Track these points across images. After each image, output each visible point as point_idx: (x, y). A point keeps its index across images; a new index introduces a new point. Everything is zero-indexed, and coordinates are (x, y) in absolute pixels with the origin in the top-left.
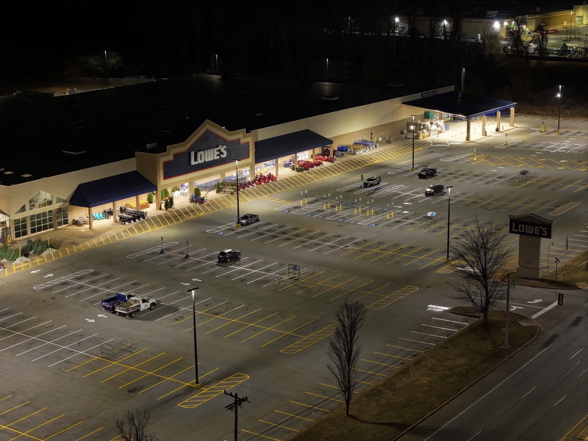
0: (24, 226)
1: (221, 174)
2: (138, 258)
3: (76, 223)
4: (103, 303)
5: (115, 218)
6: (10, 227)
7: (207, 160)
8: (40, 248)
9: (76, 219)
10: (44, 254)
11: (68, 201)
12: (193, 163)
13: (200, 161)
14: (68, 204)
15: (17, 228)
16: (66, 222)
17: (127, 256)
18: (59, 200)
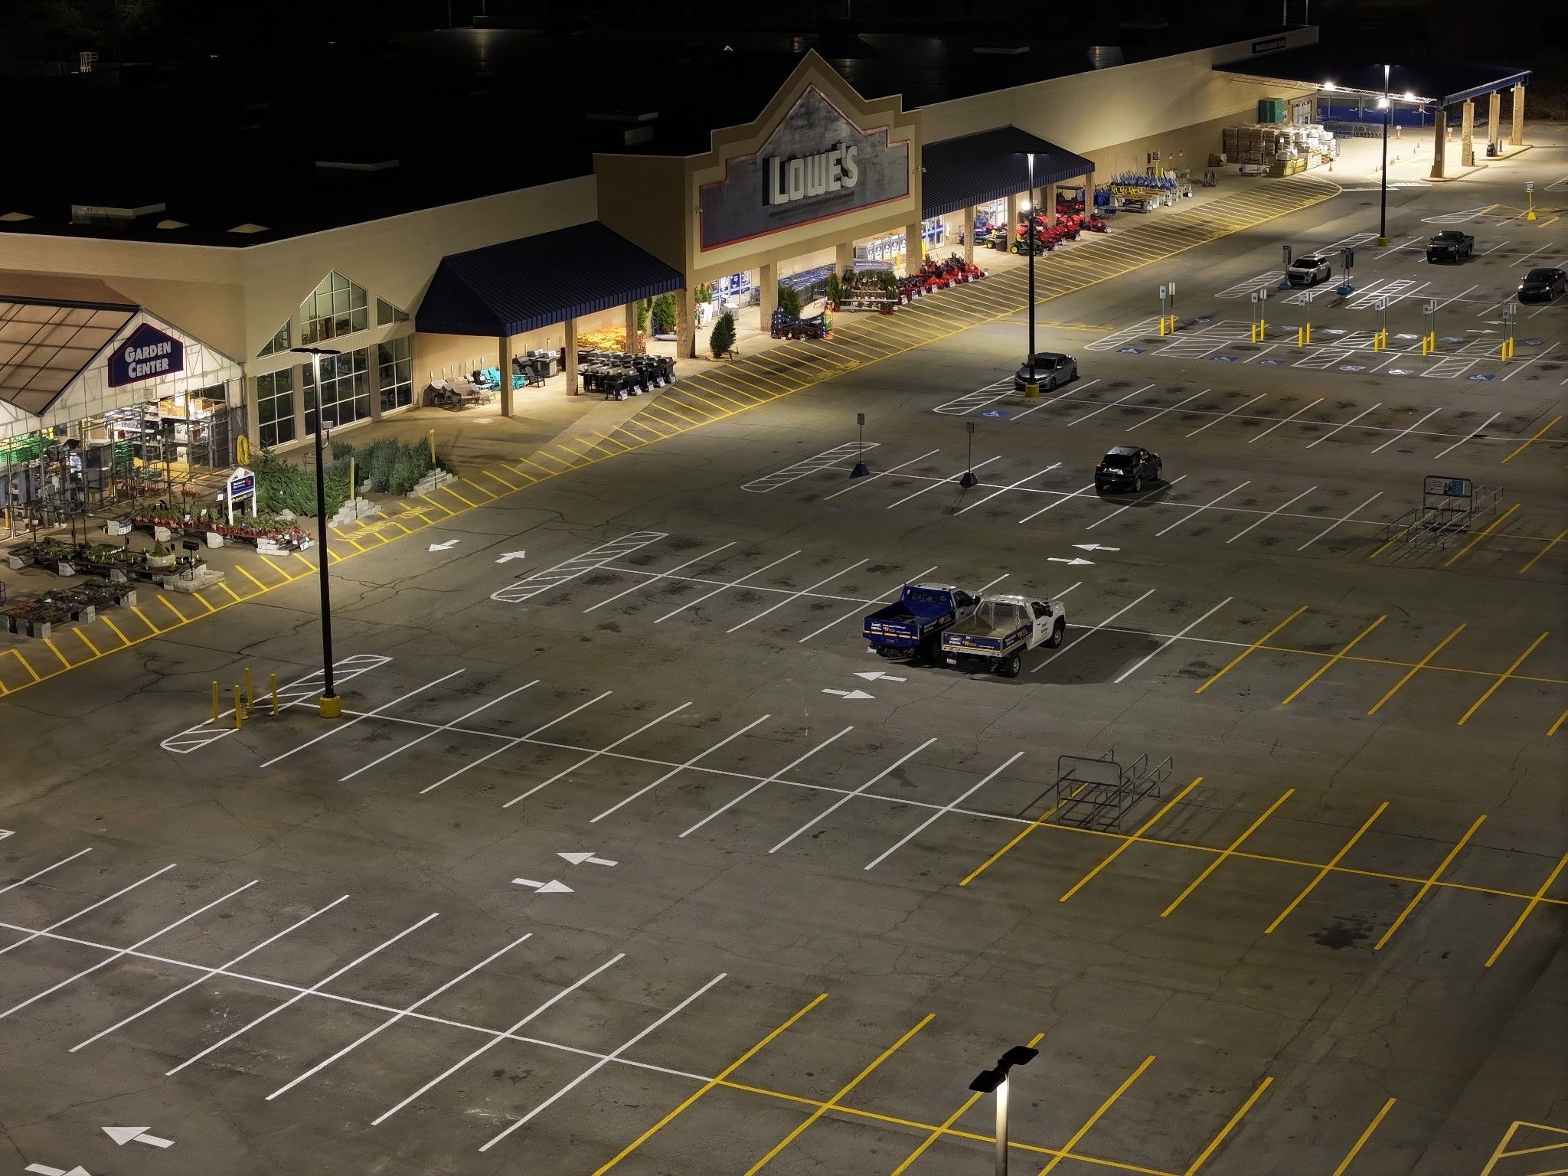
0: (286, 405)
1: (841, 248)
2: (790, 490)
3: (439, 398)
4: (876, 626)
5: (571, 381)
6: (244, 407)
7: (812, 192)
8: (400, 470)
9: (438, 384)
10: (421, 490)
11: (412, 317)
12: (778, 199)
13: (796, 195)
14: (410, 328)
15: (265, 413)
16: (405, 396)
17: (742, 487)
18: (386, 313)
